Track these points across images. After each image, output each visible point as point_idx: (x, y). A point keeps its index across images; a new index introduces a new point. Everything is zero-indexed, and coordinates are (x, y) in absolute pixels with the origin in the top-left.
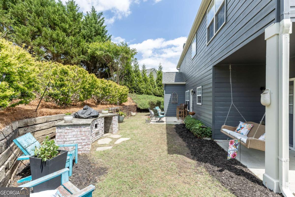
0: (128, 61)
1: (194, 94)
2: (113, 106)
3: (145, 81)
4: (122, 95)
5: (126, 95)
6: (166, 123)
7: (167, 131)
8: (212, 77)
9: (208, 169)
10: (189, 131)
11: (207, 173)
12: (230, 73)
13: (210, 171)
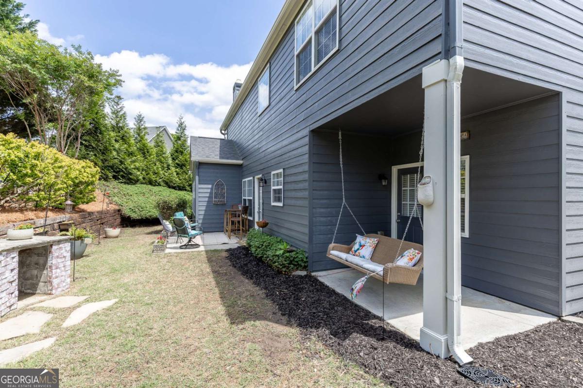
0: (95, 98)
1: (264, 185)
2: (50, 214)
3: (144, 153)
4: (76, 185)
5: (92, 183)
6: (205, 248)
7: (212, 266)
8: (308, 152)
9: (326, 341)
10: (260, 260)
11: (328, 351)
12: (341, 147)
13: (331, 345)
